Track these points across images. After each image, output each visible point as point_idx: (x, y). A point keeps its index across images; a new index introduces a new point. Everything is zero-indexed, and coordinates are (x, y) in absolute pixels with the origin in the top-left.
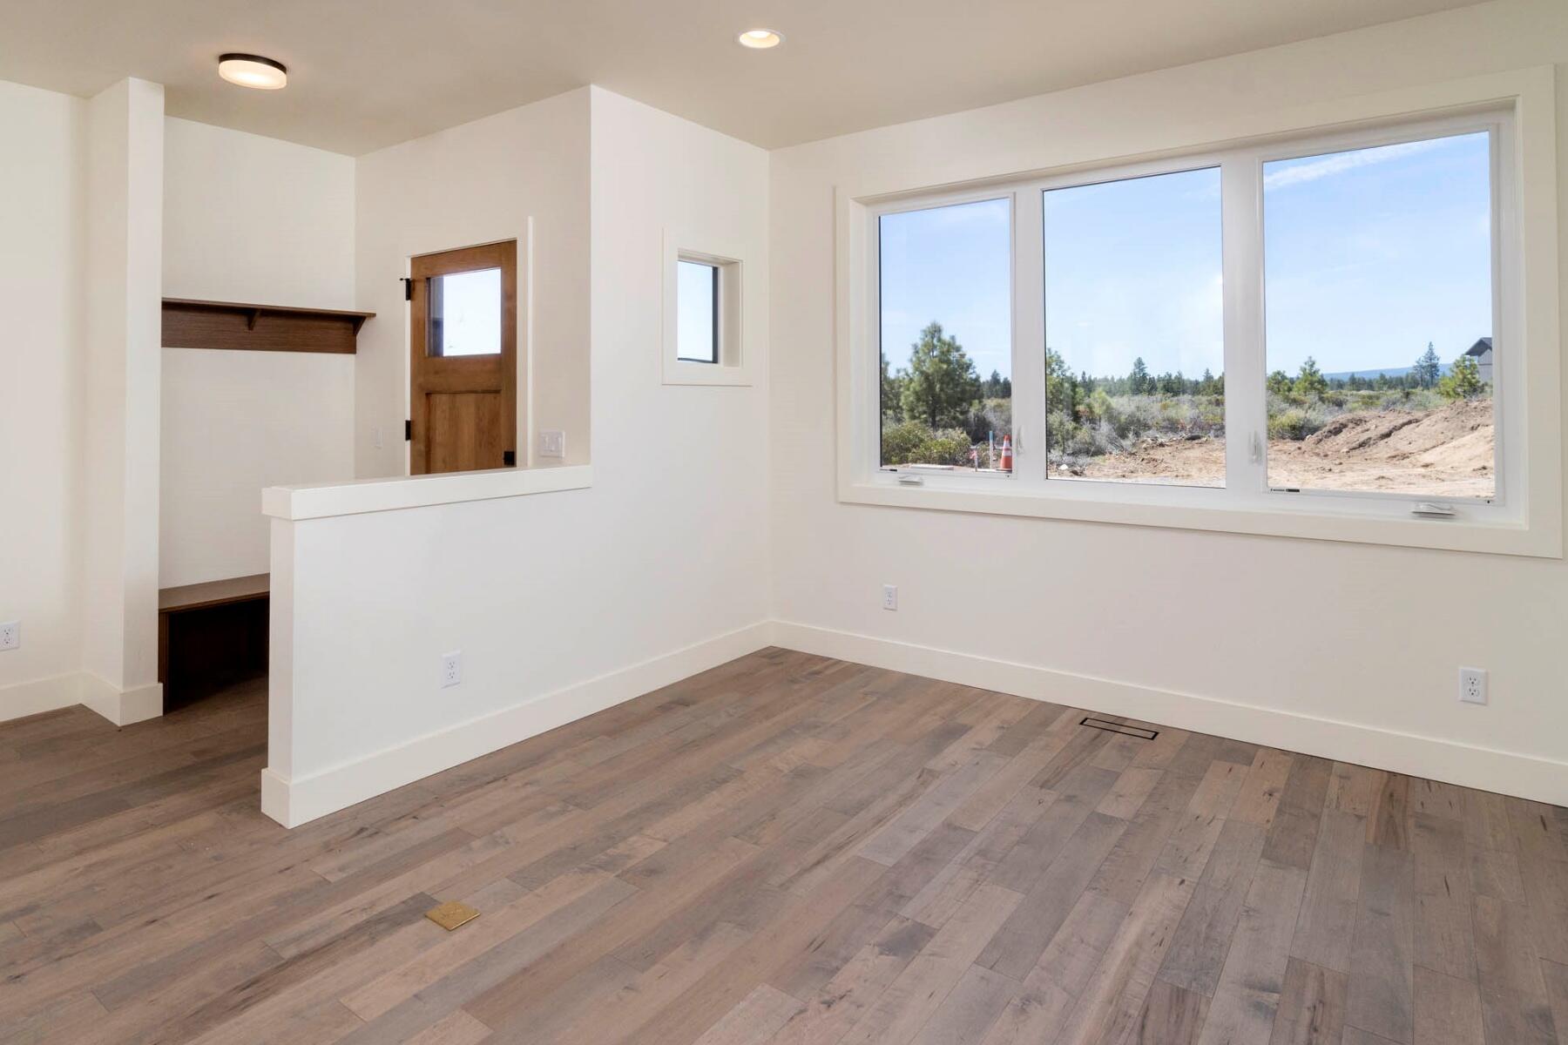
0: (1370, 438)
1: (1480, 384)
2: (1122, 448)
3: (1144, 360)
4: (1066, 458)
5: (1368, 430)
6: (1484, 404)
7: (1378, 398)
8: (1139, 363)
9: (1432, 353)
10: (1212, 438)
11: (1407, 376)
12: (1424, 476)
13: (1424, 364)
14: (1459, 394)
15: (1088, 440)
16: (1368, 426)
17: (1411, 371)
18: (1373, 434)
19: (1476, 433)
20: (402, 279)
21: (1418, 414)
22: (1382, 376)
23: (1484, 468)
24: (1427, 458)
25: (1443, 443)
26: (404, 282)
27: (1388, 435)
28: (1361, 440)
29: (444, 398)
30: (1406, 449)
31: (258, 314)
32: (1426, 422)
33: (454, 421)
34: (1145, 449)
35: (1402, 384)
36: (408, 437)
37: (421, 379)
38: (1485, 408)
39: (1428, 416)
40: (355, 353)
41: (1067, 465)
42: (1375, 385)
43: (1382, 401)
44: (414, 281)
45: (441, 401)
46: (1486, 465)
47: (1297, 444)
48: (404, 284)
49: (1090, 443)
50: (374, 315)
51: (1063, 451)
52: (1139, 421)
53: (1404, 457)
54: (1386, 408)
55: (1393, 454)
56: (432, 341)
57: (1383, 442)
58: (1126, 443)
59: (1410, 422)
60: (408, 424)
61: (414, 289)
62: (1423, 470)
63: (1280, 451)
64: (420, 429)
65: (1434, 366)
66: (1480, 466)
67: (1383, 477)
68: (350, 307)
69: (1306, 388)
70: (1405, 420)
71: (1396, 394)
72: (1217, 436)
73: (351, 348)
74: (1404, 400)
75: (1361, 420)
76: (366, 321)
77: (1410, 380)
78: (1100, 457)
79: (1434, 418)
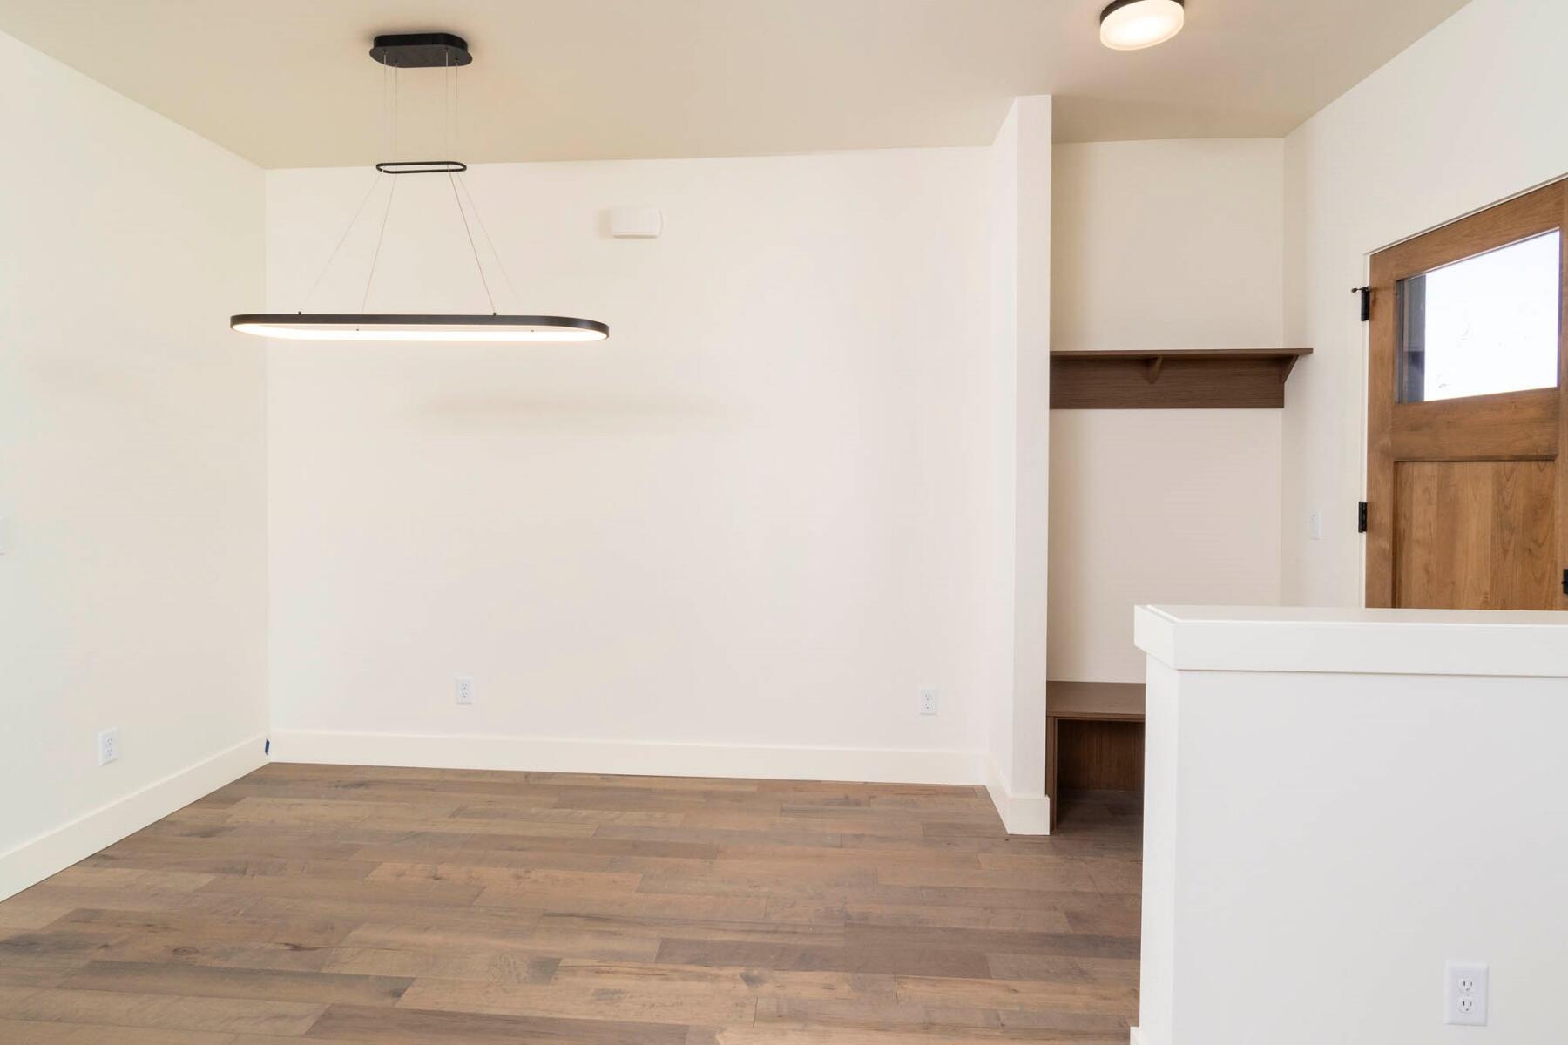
20: (1355, 290)
26: (1359, 294)
29: (1429, 469)
31: (1158, 363)
33: (1450, 510)
36: (1363, 527)
37: (1386, 440)
40: (1282, 406)
44: (1376, 290)
45: (1424, 476)
48: (1359, 295)
50: (1310, 351)
56: (1406, 378)
60: (1363, 508)
61: (1374, 302)
64: (1383, 516)
68: (1275, 341)
73: (1276, 401)
76: (1298, 362)
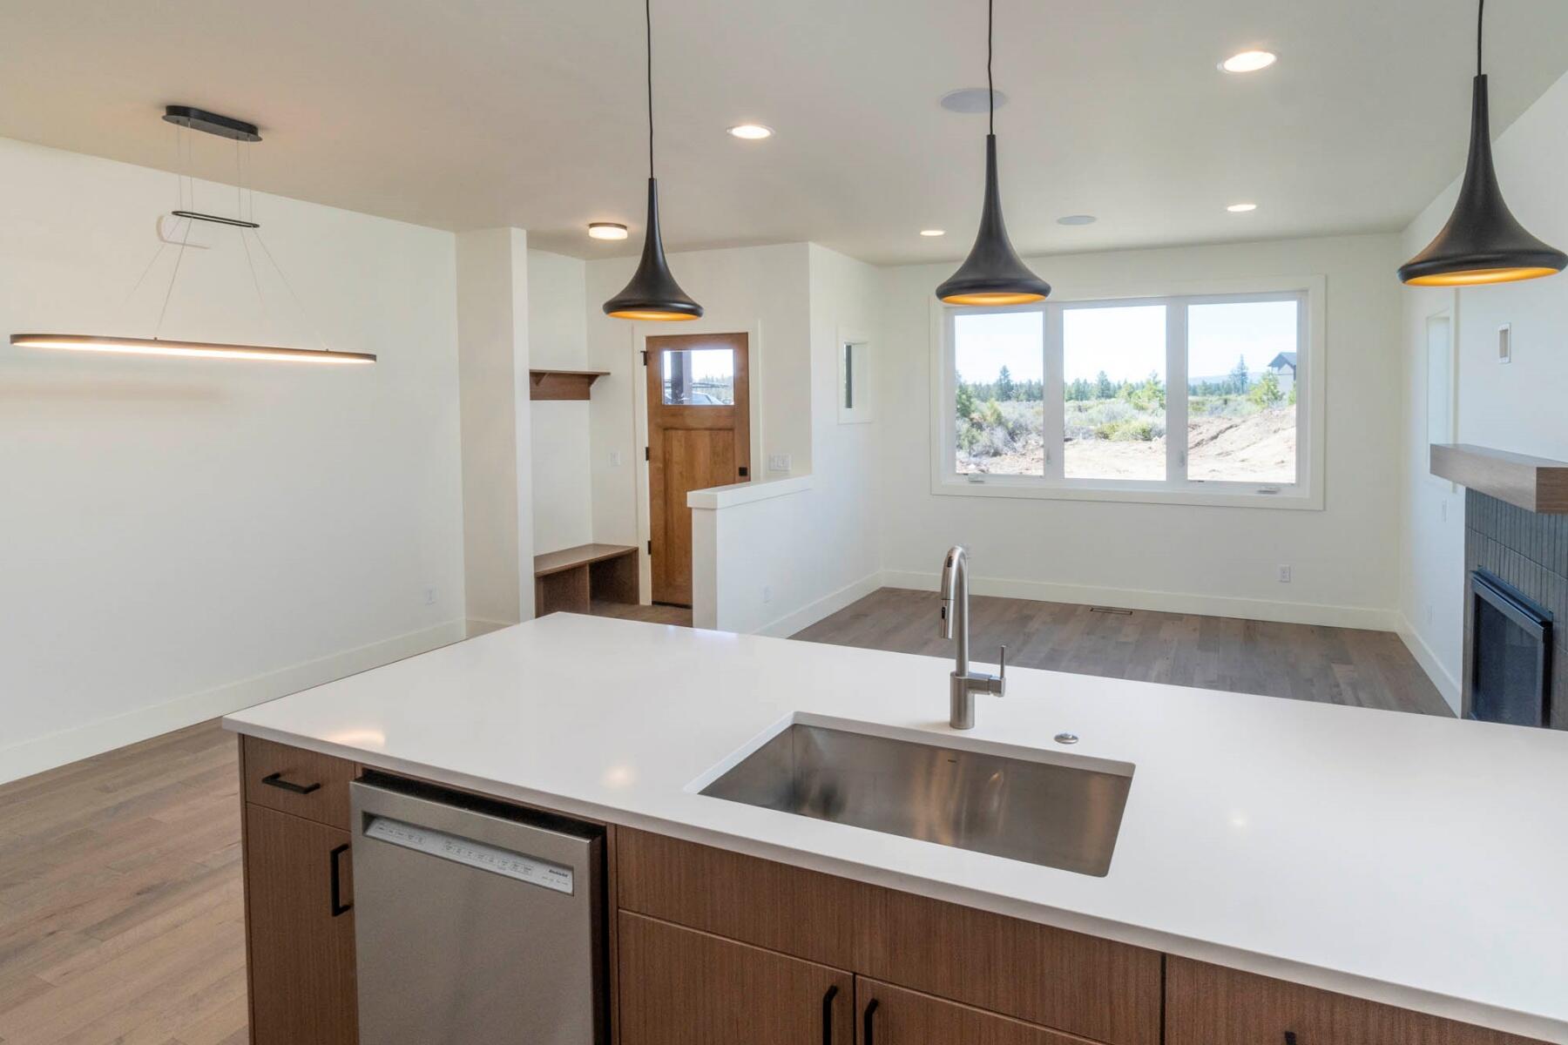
0: (1202, 440)
1: (1280, 394)
2: (1015, 450)
3: (1008, 368)
4: (973, 459)
5: (1201, 433)
6: (1283, 413)
7: (1203, 404)
8: (1005, 371)
9: (1243, 364)
10: (1081, 439)
11: (1224, 383)
12: (1242, 469)
13: (1236, 373)
14: (1264, 401)
15: (988, 444)
16: (1199, 430)
17: (1226, 379)
18: (1206, 436)
19: (1277, 436)
21: (1237, 420)
22: (1204, 383)
23: (1283, 462)
24: (1242, 455)
25: (1254, 443)
26: (639, 353)
27: (1215, 437)
28: (1197, 441)
29: (680, 432)
30: (1229, 448)
32: (1243, 426)
33: (690, 449)
34: (1032, 450)
35: (1219, 389)
36: (648, 458)
37: (658, 420)
38: (1284, 416)
39: (1244, 422)
40: (589, 399)
41: (975, 464)
42: (1199, 391)
43: (1207, 407)
44: (649, 353)
45: (678, 434)
46: (1285, 460)
47: (1148, 444)
49: (990, 446)
50: (607, 374)
51: (970, 453)
52: (1021, 426)
53: (1228, 454)
54: (1211, 413)
55: (1220, 451)
57: (1212, 443)
58: (1018, 445)
59: (1231, 427)
60: (648, 450)
61: (649, 358)
62: (1241, 464)
63: (1136, 450)
64: (659, 454)
65: (1244, 375)
66: (1280, 460)
67: (1214, 470)
68: (585, 368)
69: (1149, 396)
70: (1228, 425)
71: (1215, 400)
72: (1085, 438)
73: (586, 396)
74: (1224, 406)
75: (1196, 425)
76: (599, 378)
77: (1225, 386)
78: (998, 457)
79: (1249, 423)
